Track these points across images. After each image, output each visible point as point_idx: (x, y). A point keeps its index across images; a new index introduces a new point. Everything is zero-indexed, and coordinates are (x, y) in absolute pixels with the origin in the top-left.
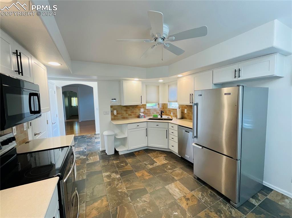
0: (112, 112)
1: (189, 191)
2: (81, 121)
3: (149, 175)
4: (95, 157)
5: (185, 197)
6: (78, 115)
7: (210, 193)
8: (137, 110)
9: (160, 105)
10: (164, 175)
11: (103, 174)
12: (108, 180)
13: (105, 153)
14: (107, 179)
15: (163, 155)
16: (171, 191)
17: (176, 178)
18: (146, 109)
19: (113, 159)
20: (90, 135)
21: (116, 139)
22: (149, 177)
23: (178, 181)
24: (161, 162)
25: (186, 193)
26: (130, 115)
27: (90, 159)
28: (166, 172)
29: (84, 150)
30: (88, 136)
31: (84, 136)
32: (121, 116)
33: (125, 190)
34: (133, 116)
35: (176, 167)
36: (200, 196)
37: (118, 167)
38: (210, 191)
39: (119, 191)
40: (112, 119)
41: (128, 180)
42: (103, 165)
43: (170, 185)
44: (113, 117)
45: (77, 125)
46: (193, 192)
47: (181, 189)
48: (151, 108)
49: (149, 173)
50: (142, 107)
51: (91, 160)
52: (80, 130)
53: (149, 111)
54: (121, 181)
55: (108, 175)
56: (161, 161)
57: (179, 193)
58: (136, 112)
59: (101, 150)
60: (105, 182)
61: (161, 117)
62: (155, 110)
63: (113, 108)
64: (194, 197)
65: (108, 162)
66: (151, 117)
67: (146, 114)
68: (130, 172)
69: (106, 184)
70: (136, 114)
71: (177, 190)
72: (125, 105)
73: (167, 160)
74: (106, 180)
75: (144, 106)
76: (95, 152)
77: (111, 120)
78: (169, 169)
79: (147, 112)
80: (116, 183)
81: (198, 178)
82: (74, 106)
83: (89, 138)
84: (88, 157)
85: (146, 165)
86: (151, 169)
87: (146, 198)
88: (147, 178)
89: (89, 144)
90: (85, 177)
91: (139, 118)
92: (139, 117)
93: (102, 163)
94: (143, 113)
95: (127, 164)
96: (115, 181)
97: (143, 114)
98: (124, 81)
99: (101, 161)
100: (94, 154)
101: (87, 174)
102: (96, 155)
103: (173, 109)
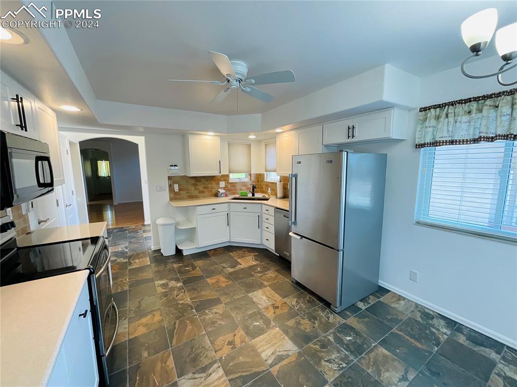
0: (171, 187)
1: (280, 298)
2: (117, 204)
3: (227, 280)
4: (144, 259)
5: (273, 305)
6: (111, 194)
7: (308, 299)
8: (214, 185)
9: (252, 175)
10: (250, 280)
11: (156, 282)
12: (164, 290)
13: (160, 254)
14: (162, 289)
15: (253, 254)
16: (255, 300)
17: (265, 283)
18: (229, 183)
19: (173, 262)
20: (134, 227)
21: (177, 231)
22: (227, 283)
23: (268, 287)
24: (248, 264)
25: (275, 301)
26: (202, 192)
27: (135, 262)
28: (252, 276)
29: (124, 250)
30: (131, 228)
31: (123, 228)
32: (187, 193)
33: (188, 301)
34: (207, 193)
35: (269, 270)
36: (294, 303)
37: (180, 272)
38: (309, 296)
39: (179, 304)
40: (171, 199)
41: (194, 289)
42: (157, 270)
43: (255, 293)
44: (172, 195)
45: (109, 210)
46: (285, 300)
47: (270, 296)
48: (238, 181)
49: (226, 278)
50: (223, 179)
51: (137, 263)
52: (116, 219)
53: (235, 186)
54: (183, 290)
55: (164, 284)
56: (248, 261)
57: (267, 301)
58: (213, 188)
59: (153, 250)
60: (158, 293)
61: (253, 195)
62: (244, 184)
63: (172, 181)
64: (285, 304)
65: (164, 267)
66: (237, 196)
67: (229, 190)
68: (199, 278)
69: (160, 295)
70: (212, 191)
71: (264, 298)
72: (192, 175)
73: (257, 260)
74: (160, 290)
75: (225, 178)
76: (143, 253)
77: (169, 200)
78: (259, 272)
79: (231, 188)
80: (176, 293)
81: (296, 281)
82: (103, 176)
83: (134, 232)
84: (131, 259)
85: (224, 268)
86: (231, 274)
87: (219, 309)
88: (224, 285)
89: (133, 240)
90: (126, 288)
91: (218, 197)
92: (216, 195)
93: (154, 268)
94: (224, 188)
95: (194, 268)
96: (174, 290)
97: (224, 191)
98: (189, 136)
99: (153, 265)
100: (141, 255)
101: (130, 284)
102: (145, 257)
103: (272, 183)
